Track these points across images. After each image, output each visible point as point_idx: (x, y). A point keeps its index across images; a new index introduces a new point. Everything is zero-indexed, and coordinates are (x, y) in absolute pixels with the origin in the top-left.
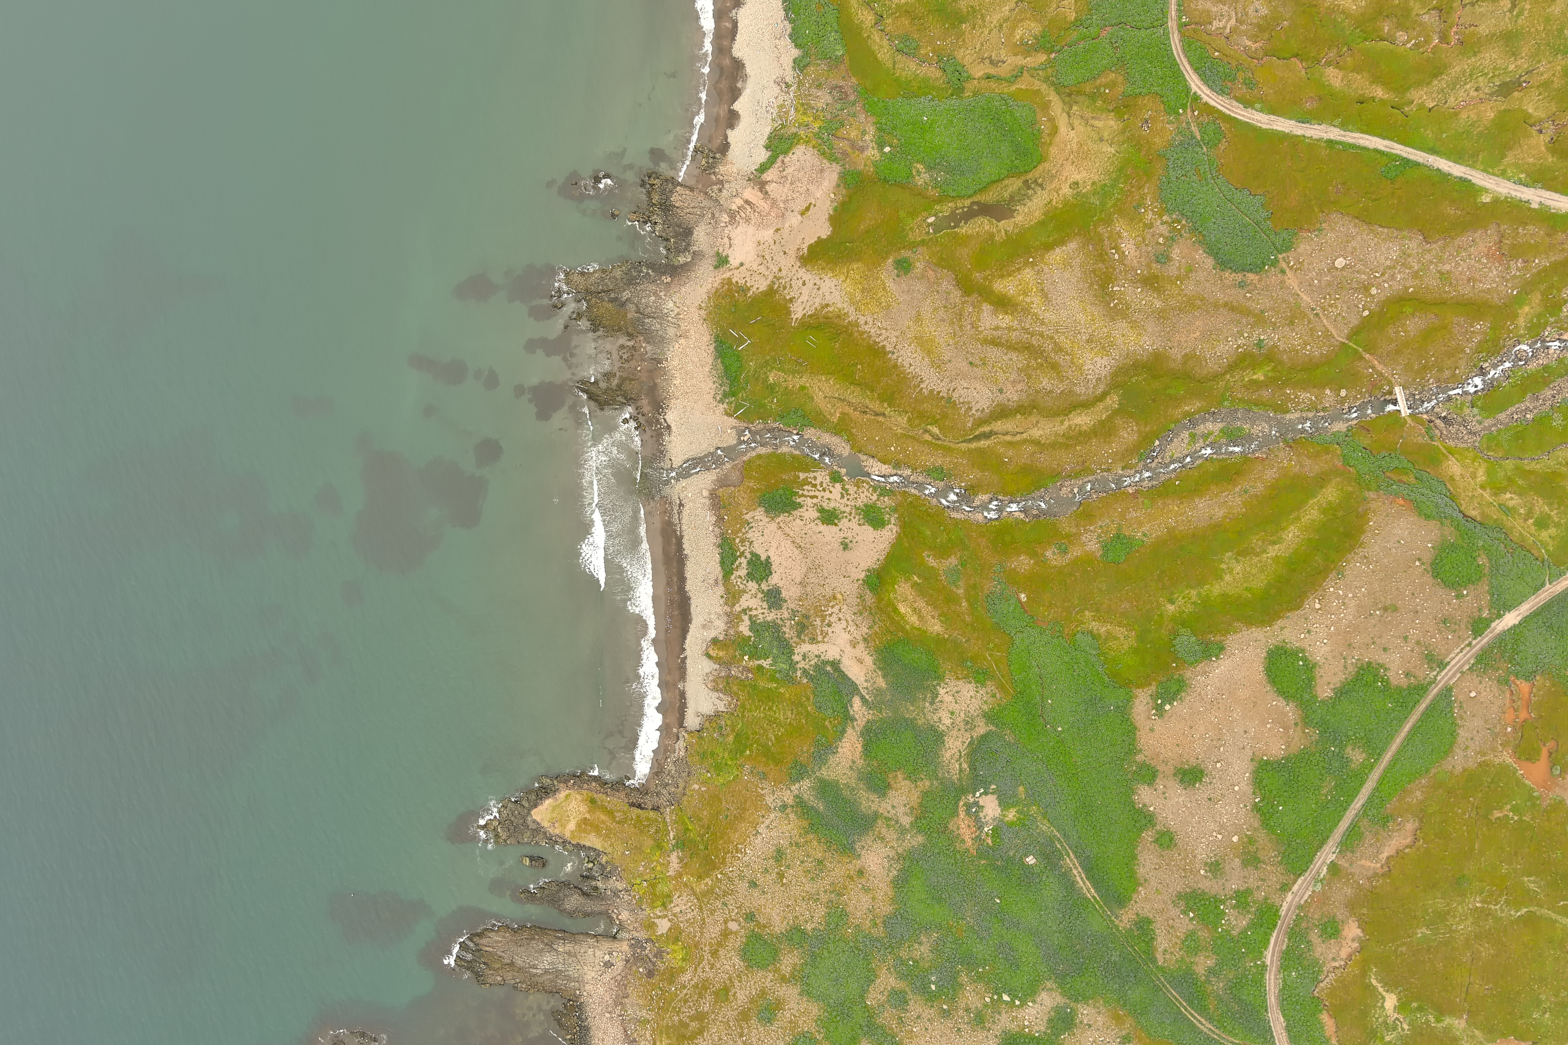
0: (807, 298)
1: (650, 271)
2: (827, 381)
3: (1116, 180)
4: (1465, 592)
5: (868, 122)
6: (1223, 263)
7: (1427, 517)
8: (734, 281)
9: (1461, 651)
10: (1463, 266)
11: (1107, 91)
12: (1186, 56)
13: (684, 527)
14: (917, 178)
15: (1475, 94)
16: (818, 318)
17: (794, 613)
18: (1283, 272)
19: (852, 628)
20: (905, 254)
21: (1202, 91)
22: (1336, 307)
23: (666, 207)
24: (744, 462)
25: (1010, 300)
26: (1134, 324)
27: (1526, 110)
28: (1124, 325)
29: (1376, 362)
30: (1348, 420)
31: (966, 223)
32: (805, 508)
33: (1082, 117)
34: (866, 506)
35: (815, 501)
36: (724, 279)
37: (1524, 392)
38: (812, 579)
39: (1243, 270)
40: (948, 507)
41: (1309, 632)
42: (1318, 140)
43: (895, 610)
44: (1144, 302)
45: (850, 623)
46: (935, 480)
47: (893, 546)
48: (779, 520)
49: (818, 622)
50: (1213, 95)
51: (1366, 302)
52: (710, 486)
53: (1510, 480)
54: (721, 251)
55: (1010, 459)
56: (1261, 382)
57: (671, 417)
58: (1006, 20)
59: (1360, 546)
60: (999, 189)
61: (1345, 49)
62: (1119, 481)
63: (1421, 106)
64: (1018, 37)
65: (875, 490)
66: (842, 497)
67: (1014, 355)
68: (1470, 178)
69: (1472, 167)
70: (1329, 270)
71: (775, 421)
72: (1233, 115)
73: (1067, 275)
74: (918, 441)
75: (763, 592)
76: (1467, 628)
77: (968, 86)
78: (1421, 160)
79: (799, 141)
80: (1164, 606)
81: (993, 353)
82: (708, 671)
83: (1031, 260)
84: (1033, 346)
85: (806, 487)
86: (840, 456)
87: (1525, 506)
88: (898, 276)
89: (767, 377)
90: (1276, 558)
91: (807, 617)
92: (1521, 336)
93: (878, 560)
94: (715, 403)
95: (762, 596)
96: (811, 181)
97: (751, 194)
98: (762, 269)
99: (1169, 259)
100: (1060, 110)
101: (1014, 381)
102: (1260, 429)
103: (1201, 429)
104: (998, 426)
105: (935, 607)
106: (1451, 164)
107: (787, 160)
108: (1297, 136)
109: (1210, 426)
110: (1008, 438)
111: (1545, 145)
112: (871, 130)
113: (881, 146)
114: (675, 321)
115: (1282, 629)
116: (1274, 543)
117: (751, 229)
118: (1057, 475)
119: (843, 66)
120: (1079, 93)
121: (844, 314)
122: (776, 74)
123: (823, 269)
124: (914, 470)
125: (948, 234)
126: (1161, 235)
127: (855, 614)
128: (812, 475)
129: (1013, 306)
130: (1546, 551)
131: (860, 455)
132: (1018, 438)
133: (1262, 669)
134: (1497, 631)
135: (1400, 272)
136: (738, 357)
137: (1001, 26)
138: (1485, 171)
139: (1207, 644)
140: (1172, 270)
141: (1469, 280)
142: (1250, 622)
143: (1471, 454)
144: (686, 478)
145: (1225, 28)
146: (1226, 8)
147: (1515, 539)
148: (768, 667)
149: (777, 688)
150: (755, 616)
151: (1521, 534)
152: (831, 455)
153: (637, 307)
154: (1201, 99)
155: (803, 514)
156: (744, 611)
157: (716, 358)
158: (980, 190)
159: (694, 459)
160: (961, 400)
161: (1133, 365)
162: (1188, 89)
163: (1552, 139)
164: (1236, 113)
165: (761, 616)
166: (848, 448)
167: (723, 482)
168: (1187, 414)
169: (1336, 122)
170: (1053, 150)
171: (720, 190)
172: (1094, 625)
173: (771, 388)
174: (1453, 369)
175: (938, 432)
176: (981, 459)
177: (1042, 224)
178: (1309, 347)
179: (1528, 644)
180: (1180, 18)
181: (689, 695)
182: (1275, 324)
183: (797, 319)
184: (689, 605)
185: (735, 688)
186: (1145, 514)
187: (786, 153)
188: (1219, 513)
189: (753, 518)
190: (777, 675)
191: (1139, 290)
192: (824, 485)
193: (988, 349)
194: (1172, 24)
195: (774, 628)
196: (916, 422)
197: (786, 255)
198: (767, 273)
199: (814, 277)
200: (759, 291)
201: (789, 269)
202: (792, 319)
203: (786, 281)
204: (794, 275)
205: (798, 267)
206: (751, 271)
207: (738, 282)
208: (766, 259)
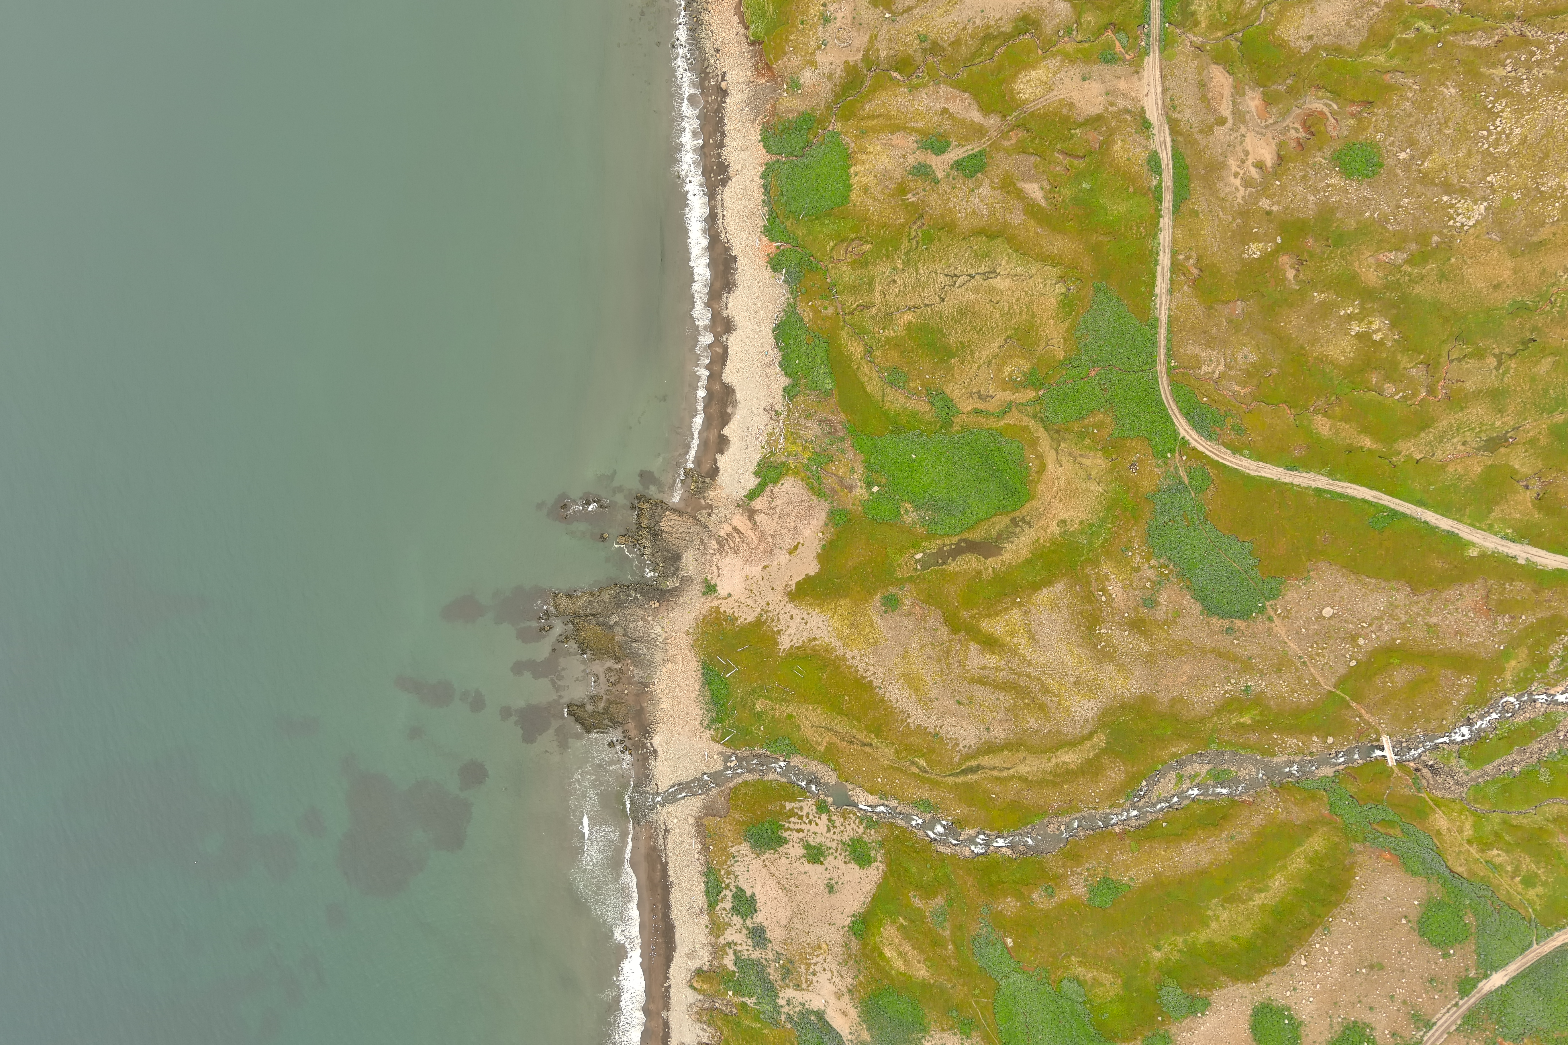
0: (794, 631)
1: (638, 596)
2: (814, 710)
3: (1104, 520)
4: (1452, 952)
5: (856, 461)
6: (1210, 609)
7: (1414, 873)
8: (722, 610)
9: (1448, 1011)
10: (1450, 620)
11: (1095, 431)
12: (1174, 400)
13: (669, 854)
14: (905, 517)
15: (1463, 448)
16: (805, 650)
17: (778, 956)
18: (1270, 619)
19: (837, 979)
20: (892, 590)
21: (1191, 436)
22: (1324, 656)
23: (655, 532)
24: (730, 789)
25: (997, 640)
26: (1121, 667)
27: (1512, 466)
28: (1112, 667)
29: (1363, 711)
30: (1336, 765)
31: (953, 560)
32: (791, 843)
33: (1070, 454)
34: (852, 840)
35: (801, 835)
36: (712, 608)
37: (1511, 746)
38: (797, 924)
39: (1231, 617)
40: (935, 840)
41: (1294, 989)
42: (1306, 488)
43: (881, 955)
44: (1131, 646)
45: (835, 974)
46: (922, 812)
47: (879, 887)
48: (764, 857)
49: (803, 969)
50: (1202, 440)
51: (1353, 652)
52: (696, 814)
53: (1497, 835)
54: (709, 578)
55: (997, 795)
56: (1249, 725)
57: (658, 741)
58: (995, 356)
59: (1346, 902)
60: (987, 526)
61: (1334, 398)
62: (1106, 819)
63: (1409, 457)
64: (1007, 373)
65: (861, 822)
66: (829, 830)
67: (1001, 695)
68: (1457, 531)
69: (1459, 520)
70: (1316, 619)
71: (762, 747)
72: (1221, 461)
73: (1054, 616)
74: (905, 773)
75: (748, 928)
76: (1454, 988)
77: (956, 420)
78: (1408, 512)
79: (787, 471)
80: (1151, 953)
81: (981, 692)
82: (692, 1001)
83: (1018, 600)
84: (1021, 686)
85: (792, 819)
86: (827, 784)
87: (1512, 863)
88: (886, 612)
89: (754, 705)
90: (1262, 907)
91: (792, 962)
92: (1508, 690)
93: (864, 903)
94: (702, 729)
95: (747, 932)
96: (799, 518)
97: (739, 521)
98: (750, 602)
99: (1157, 603)
100: (1048, 447)
101: (1001, 721)
102: (1247, 772)
103: (1188, 770)
104: (985, 760)
105: (921, 951)
106: (1438, 516)
107: (776, 490)
108: (1285, 484)
109: (1197, 767)
110: (995, 773)
111: (1532, 502)
112: (860, 469)
113: (869, 486)
114: (663, 645)
115: (1268, 985)
116: (1261, 891)
117: (739, 563)
118: (1043, 811)
119: (832, 401)
120: (1067, 430)
121: (832, 648)
122: (765, 401)
123: (811, 605)
124: (901, 801)
125: (935, 571)
126: (1149, 580)
127: (840, 964)
128: (798, 805)
129: (1000, 646)
130: (1533, 910)
131: (847, 784)
132: (1005, 773)
133: (1247, 1027)
134: (1484, 991)
135: (1387, 623)
136: (726, 684)
137: (990, 362)
138: (1472, 525)
139: (1194, 998)
140: (1160, 614)
141: (1456, 634)
142: (1236, 977)
143: (1457, 807)
144: (671, 803)
145: (1214, 372)
146: (1215, 353)
147: (1502, 897)
148: (752, 1005)
149: (760, 1028)
150: (740, 951)
151: (1508, 892)
152: (818, 784)
153: (625, 630)
154: (1189, 444)
155: (788, 851)
156: (729, 944)
157: (703, 685)
158: (968, 529)
159: (680, 784)
160: (948, 736)
161: (1121, 706)
162: (1176, 433)
163: (1538, 495)
164: (1224, 459)
165: (745, 953)
166: (835, 776)
167: (708, 811)
168: (1174, 755)
169: (1324, 471)
170: (1041, 488)
171: (709, 515)
172: (1080, 971)
173: (759, 716)
174: (1440, 720)
175: (925, 765)
176: (968, 793)
177: (1029, 562)
178: (1296, 695)
179: (1515, 1006)
180: (1169, 363)
181: (673, 1024)
182: (1262, 671)
183: (784, 649)
184: (674, 933)
185: (719, 1023)
186: (1132, 857)
187: (775, 482)
188: (1206, 859)
189: (739, 851)
190: (762, 1016)
191: (1127, 633)
192: (811, 817)
193: (975, 688)
194: (1161, 368)
195: (759, 967)
196: (904, 754)
197: (774, 591)
198: (755, 606)
199: (802, 612)
200: (747, 622)
201: (777, 604)
202: (780, 649)
203: (773, 614)
204: (782, 610)
205: (786, 603)
206: (739, 603)
207: (725, 612)
208: (754, 593)
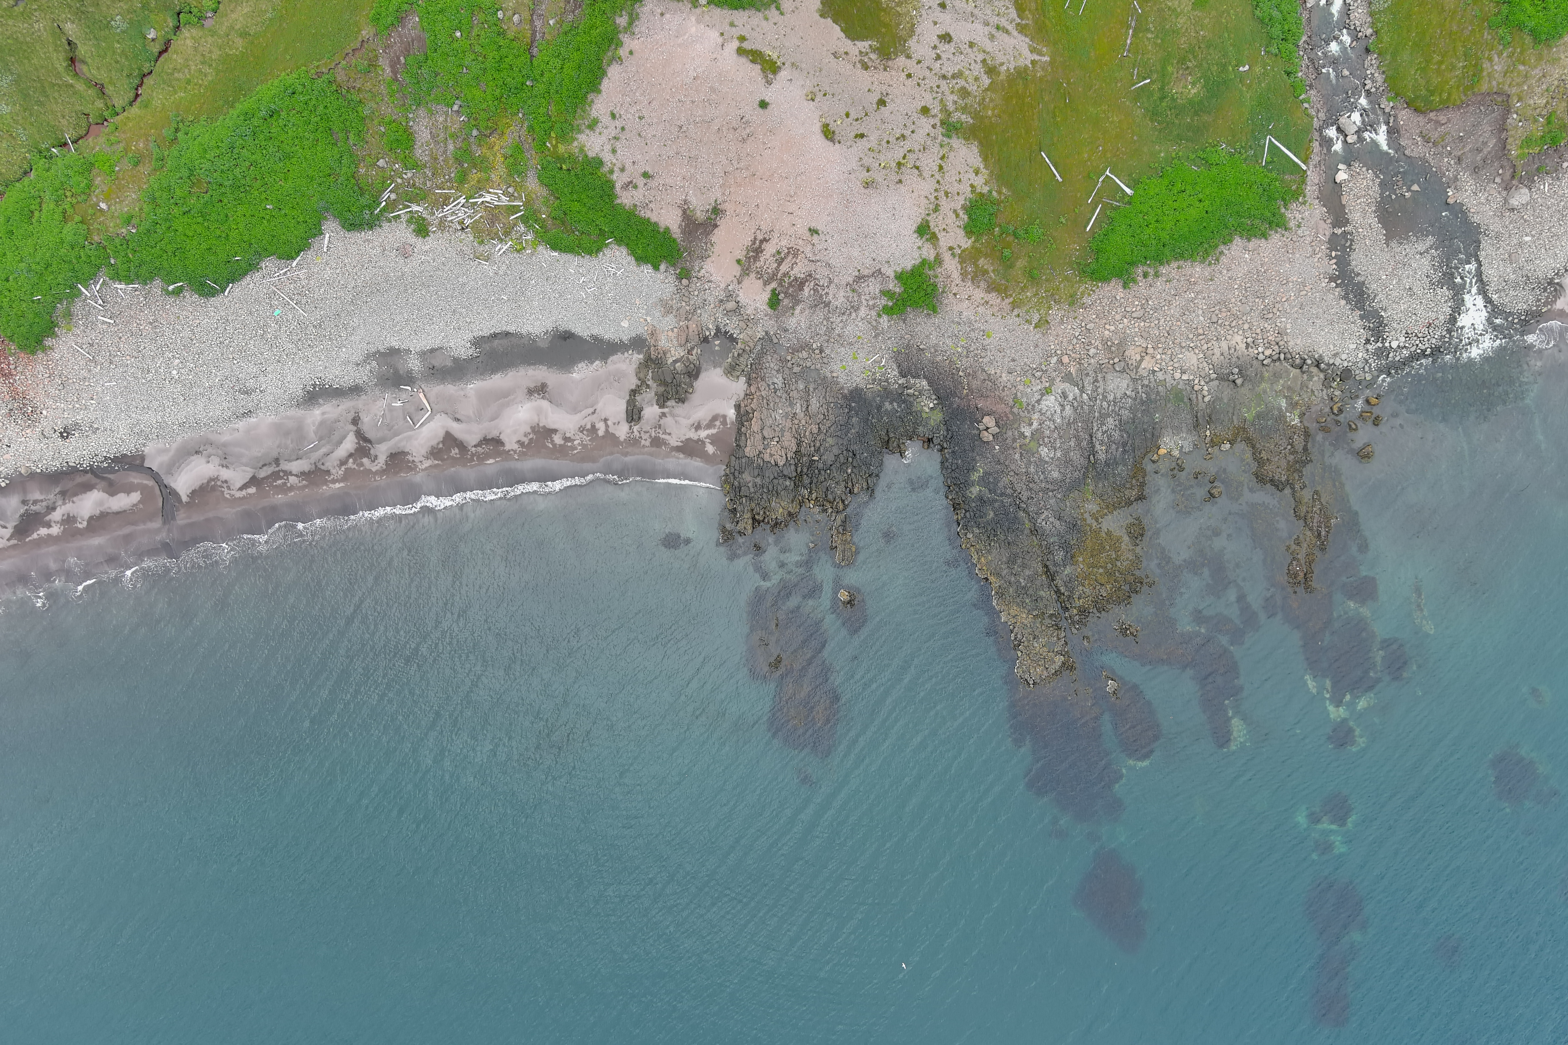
23: (804, 471)
54: (887, 300)
79: (565, 158)
97: (722, 257)
98: (929, 162)
107: (621, 177)
173: (1214, 85)
183: (1033, 50)
187: (604, 186)
197: (886, 99)
198: (936, 149)
199: (923, 12)
200: (982, 166)
201: (919, 85)
202: (1033, 62)
203: (947, 92)
204: (931, 70)
205: (909, 61)
206: (936, 198)
207: (969, 231)
208: (904, 158)
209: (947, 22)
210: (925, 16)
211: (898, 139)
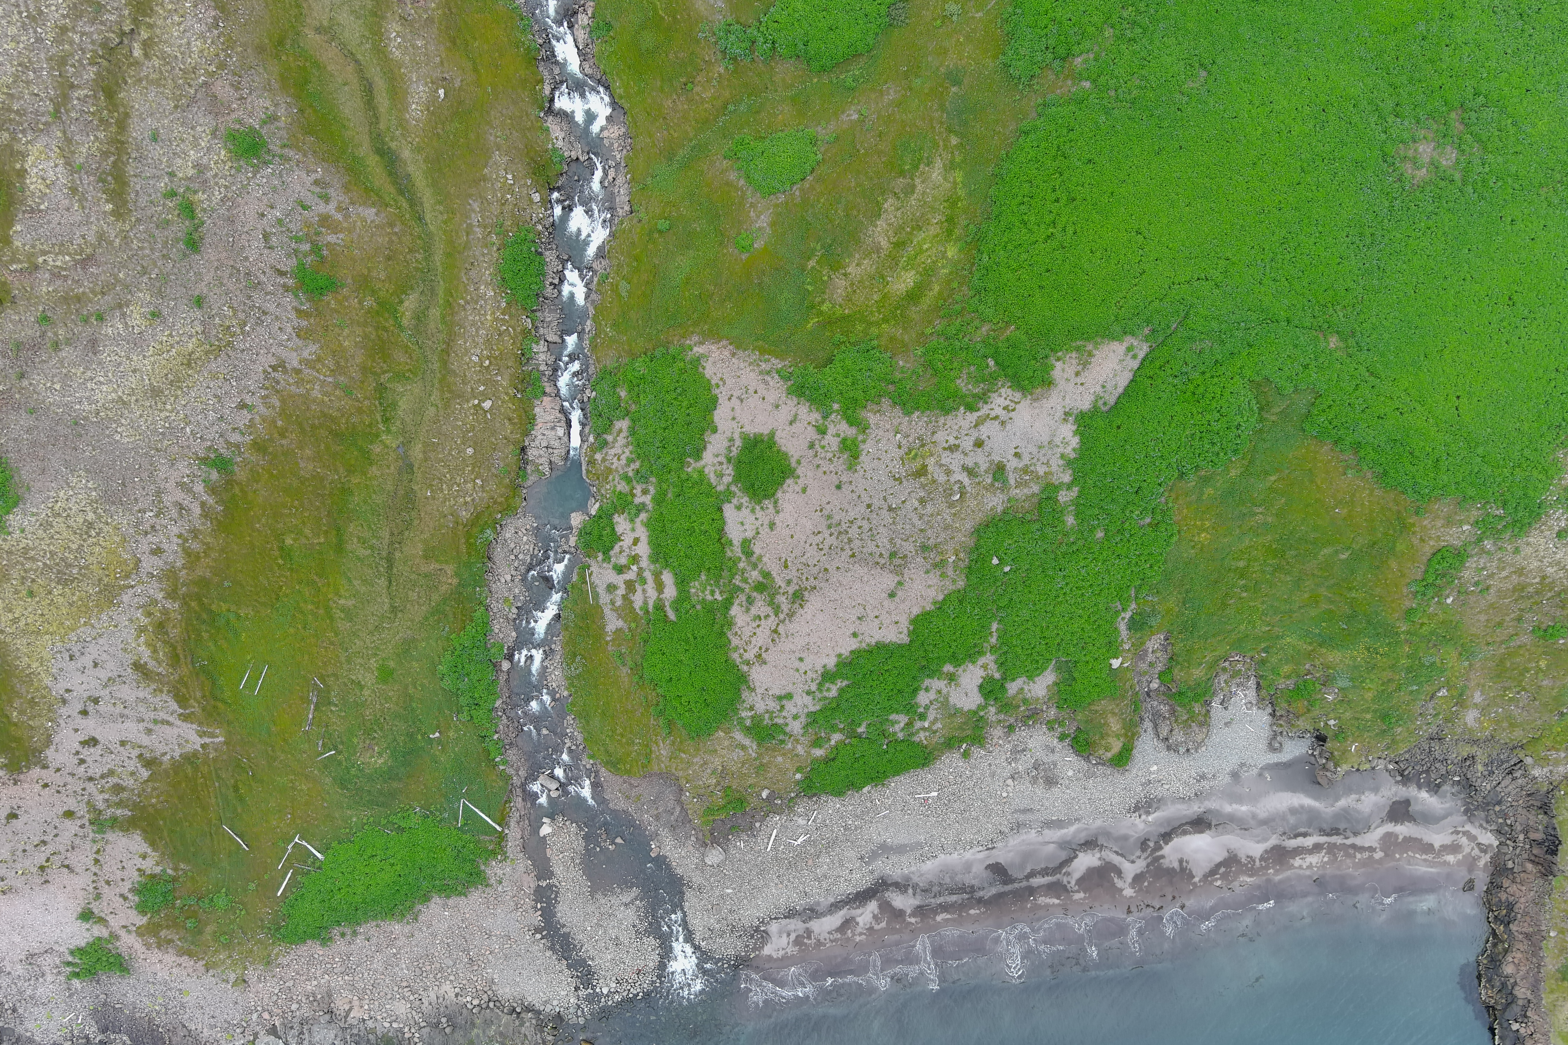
0: (130, 725)
2: (348, 616)
8: (141, 920)
16: (181, 681)
19: (994, 404)
36: (146, 944)
38: (878, 543)
43: (912, 297)
45: (981, 412)
46: (543, 277)
47: (738, 344)
49: (994, 502)
54: (69, 969)
55: (435, 84)
82: (1161, 747)
84: (97, 77)
89: (378, 771)
94: (479, 889)
95: (946, 662)
98: (81, 859)
104: (352, 135)
105: (881, 190)
121: (149, 614)
123: (32, 703)
128: (604, 598)
131: (526, 485)
156: (992, 696)
166: (515, 521)
167: (679, 819)
176: (454, 162)
183: (202, 734)
185: (1196, 673)
192: (623, 561)
196: (401, 357)
197: (18, 812)
198: (88, 845)
199: (61, 722)
200: (149, 850)
201: (58, 792)
202: (202, 746)
203: (95, 792)
204: (73, 775)
205: (45, 771)
206: (95, 888)
207: (142, 909)
208: (48, 860)
209: (90, 726)
210: (63, 724)
211: (36, 846)
